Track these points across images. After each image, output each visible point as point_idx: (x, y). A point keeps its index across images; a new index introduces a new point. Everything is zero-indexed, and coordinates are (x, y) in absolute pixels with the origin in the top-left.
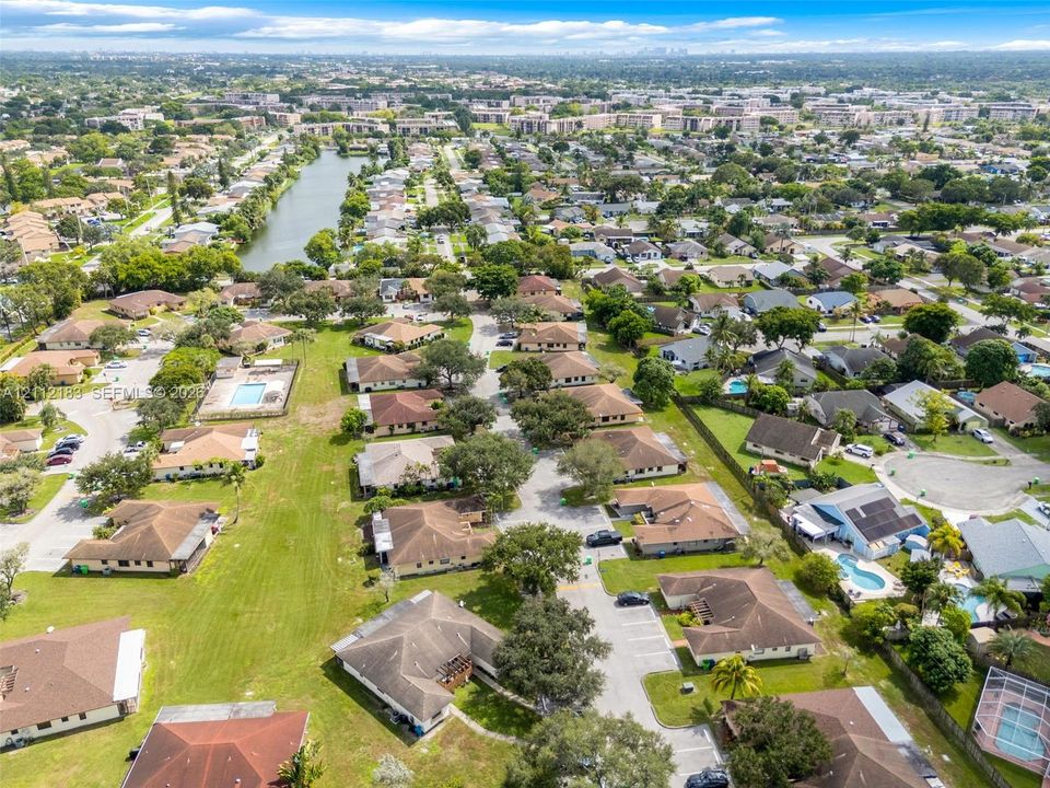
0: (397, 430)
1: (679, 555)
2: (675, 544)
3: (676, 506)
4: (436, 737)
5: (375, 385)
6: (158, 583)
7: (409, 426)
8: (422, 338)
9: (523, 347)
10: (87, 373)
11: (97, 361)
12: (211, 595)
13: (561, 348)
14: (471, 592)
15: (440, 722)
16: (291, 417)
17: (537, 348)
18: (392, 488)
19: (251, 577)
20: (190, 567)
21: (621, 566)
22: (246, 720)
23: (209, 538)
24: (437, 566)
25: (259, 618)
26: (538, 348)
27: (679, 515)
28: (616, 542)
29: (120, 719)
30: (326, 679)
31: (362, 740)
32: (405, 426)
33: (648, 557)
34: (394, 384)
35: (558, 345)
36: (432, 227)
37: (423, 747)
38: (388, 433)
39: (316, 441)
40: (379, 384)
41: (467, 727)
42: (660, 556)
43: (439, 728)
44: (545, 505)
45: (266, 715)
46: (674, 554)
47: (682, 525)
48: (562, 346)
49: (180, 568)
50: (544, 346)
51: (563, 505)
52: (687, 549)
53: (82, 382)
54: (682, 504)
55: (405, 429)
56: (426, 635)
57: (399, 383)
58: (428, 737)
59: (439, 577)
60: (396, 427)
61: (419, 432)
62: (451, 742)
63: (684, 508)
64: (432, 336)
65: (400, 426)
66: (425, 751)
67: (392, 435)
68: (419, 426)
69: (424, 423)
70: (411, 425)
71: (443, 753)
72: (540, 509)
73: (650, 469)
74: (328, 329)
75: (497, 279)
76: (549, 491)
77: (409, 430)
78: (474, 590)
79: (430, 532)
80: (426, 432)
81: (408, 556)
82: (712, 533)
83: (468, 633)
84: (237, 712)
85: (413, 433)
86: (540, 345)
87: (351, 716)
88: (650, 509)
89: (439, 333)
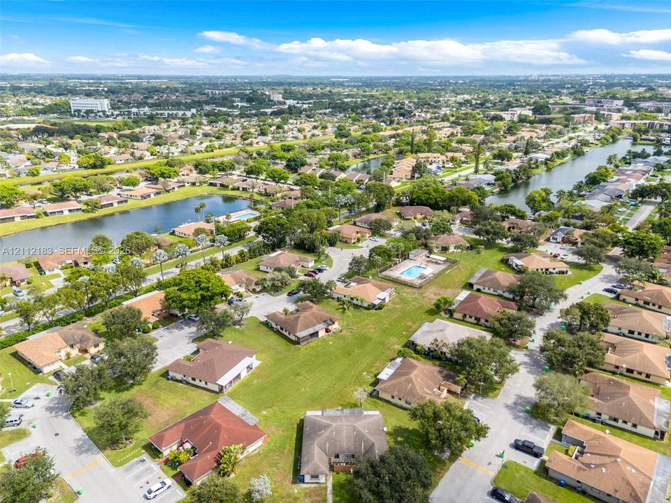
0: (468, 319)
1: (578, 492)
2: (578, 482)
3: (605, 455)
4: (307, 489)
5: (484, 289)
6: (287, 344)
7: (476, 319)
8: (547, 270)
9: (622, 297)
10: (359, 240)
11: (368, 235)
12: (298, 360)
13: (656, 308)
14: (407, 429)
15: (317, 483)
16: (421, 291)
17: (633, 301)
18: (427, 349)
19: (321, 361)
20: (302, 344)
21: (522, 473)
22: (243, 421)
23: (322, 333)
24: (402, 403)
25: (304, 382)
26: (635, 302)
27: (597, 463)
28: (537, 455)
29: (217, 393)
30: (296, 426)
31: (279, 465)
32: (473, 318)
33: (551, 479)
34: (496, 291)
35: (654, 305)
36: (644, 199)
37: (297, 489)
38: (461, 318)
39: (421, 307)
40: (487, 288)
41: (326, 495)
42: (559, 484)
43: (313, 485)
44: (513, 406)
45: (251, 424)
46: (573, 489)
47: (593, 471)
48: (657, 306)
49: (297, 342)
50: (641, 303)
51: (527, 412)
52: (589, 491)
53: (354, 243)
54: (609, 456)
55: (473, 320)
56: (345, 432)
57: (500, 292)
58: (304, 486)
59: (400, 410)
60: (468, 316)
61: (481, 325)
62: (310, 496)
63: (608, 460)
64: (557, 270)
65: (471, 317)
66: (296, 491)
67: (463, 321)
68: (482, 321)
69: (487, 321)
70: (478, 319)
71: (302, 499)
72: (507, 406)
73: (625, 422)
74: (497, 249)
75: (640, 243)
76: (526, 399)
77: (475, 322)
78: (411, 428)
79: (409, 381)
80: (486, 327)
81: (388, 388)
82: (616, 491)
83: (368, 446)
84: (243, 415)
85: (477, 324)
86: (637, 300)
87: (286, 451)
88: (584, 447)
89: (565, 270)
